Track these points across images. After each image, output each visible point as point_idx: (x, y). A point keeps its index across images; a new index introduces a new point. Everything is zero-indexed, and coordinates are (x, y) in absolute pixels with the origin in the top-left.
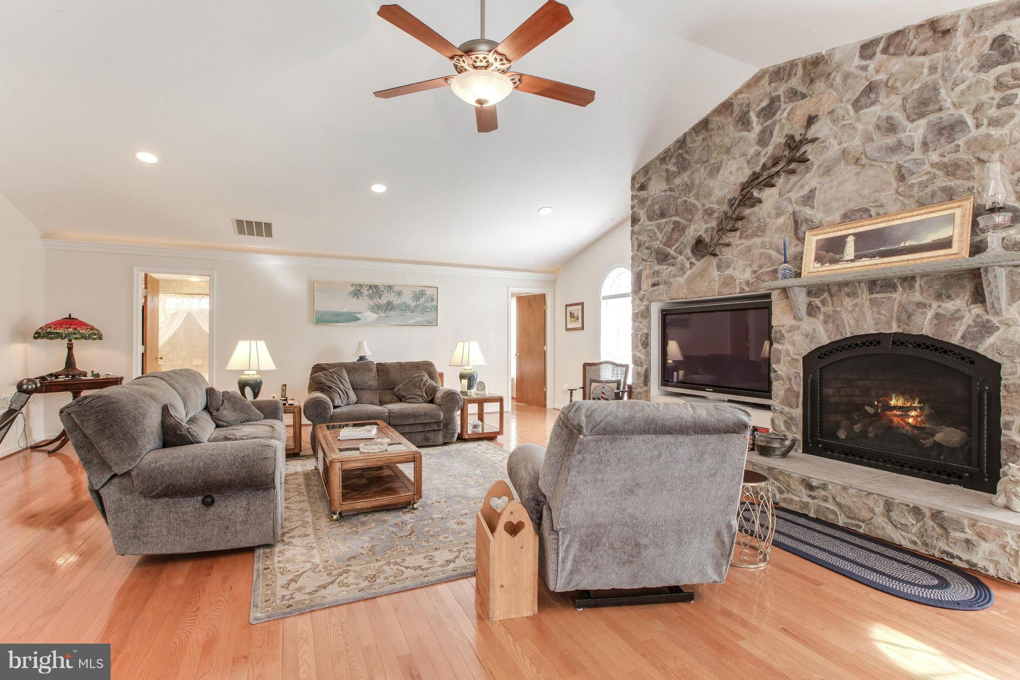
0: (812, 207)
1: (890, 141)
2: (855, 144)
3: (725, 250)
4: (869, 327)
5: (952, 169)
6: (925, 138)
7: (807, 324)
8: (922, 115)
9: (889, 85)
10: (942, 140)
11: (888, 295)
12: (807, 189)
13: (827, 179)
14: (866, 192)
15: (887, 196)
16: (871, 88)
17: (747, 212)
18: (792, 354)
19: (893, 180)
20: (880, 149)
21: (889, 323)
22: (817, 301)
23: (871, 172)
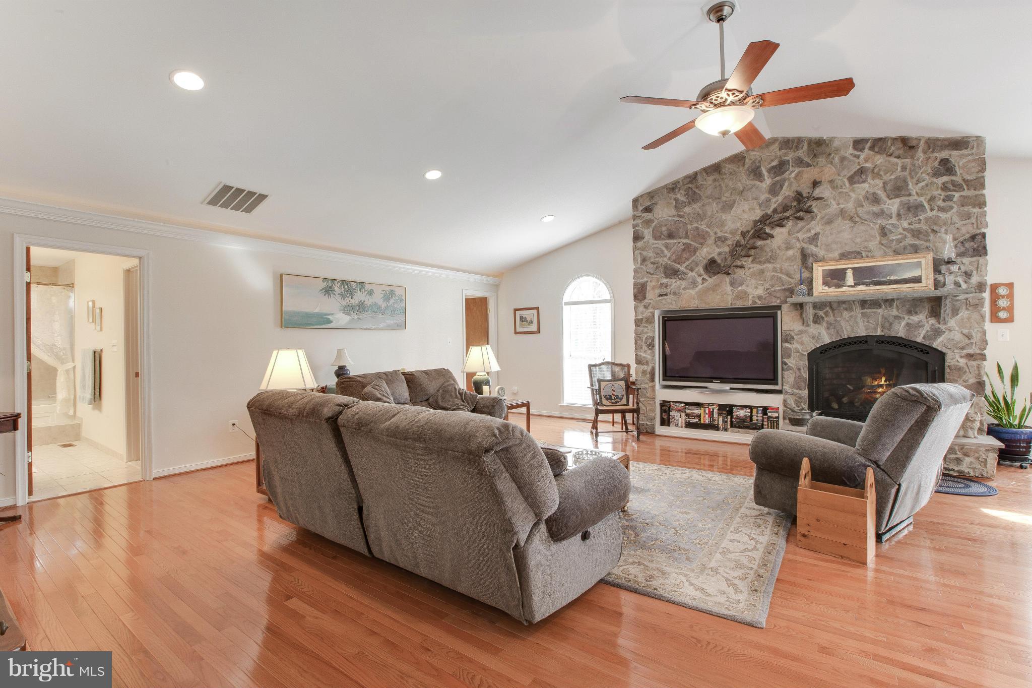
0: (816, 246)
1: (875, 209)
2: (850, 206)
3: (737, 270)
4: (861, 331)
5: (917, 234)
6: (899, 211)
7: (813, 329)
8: (897, 196)
9: (875, 171)
10: (910, 215)
11: (874, 310)
12: (813, 232)
13: (828, 228)
14: (858, 240)
15: (873, 244)
16: (861, 171)
17: (759, 243)
18: (801, 351)
19: (877, 235)
20: (868, 213)
21: (875, 329)
22: (821, 313)
23: (862, 228)
